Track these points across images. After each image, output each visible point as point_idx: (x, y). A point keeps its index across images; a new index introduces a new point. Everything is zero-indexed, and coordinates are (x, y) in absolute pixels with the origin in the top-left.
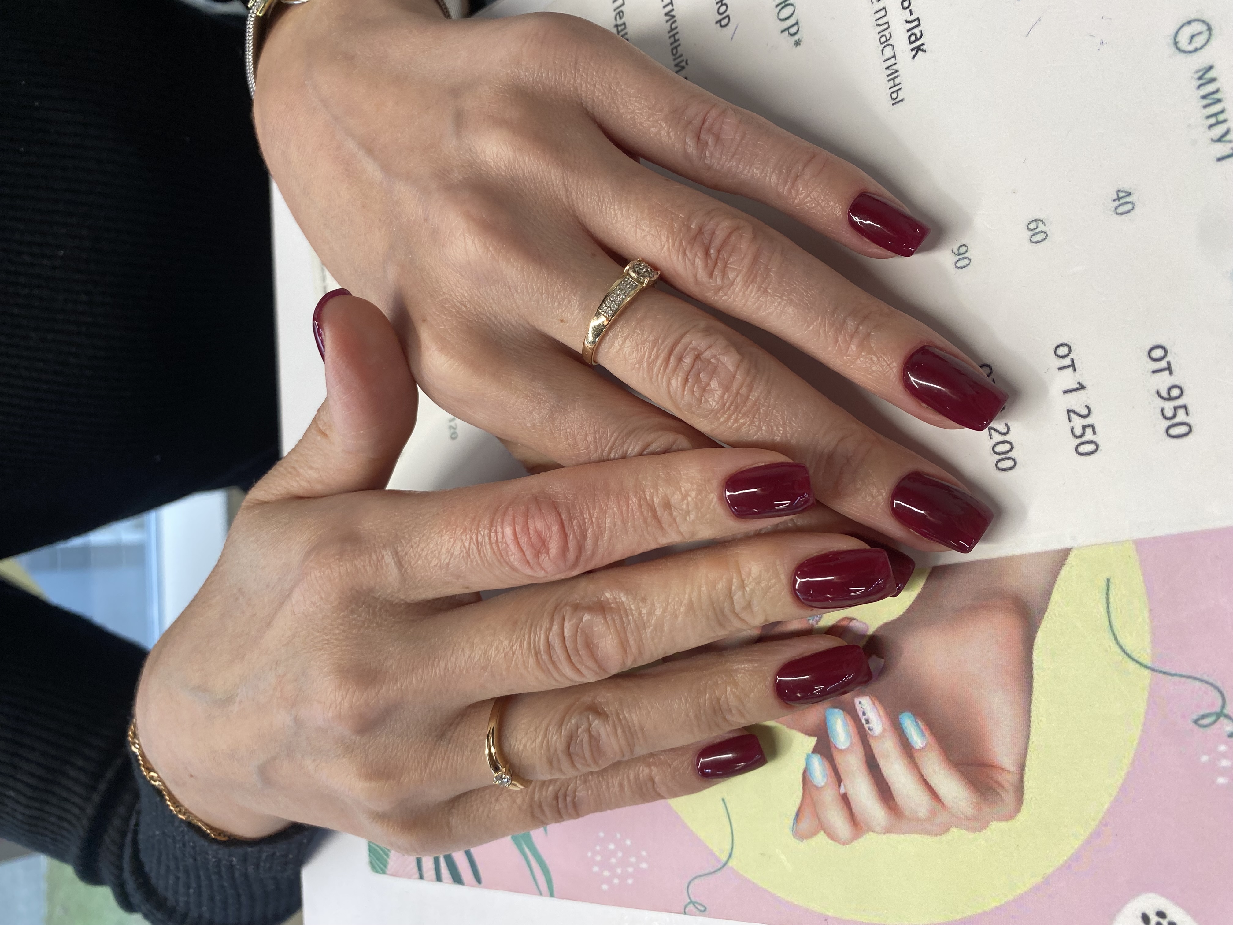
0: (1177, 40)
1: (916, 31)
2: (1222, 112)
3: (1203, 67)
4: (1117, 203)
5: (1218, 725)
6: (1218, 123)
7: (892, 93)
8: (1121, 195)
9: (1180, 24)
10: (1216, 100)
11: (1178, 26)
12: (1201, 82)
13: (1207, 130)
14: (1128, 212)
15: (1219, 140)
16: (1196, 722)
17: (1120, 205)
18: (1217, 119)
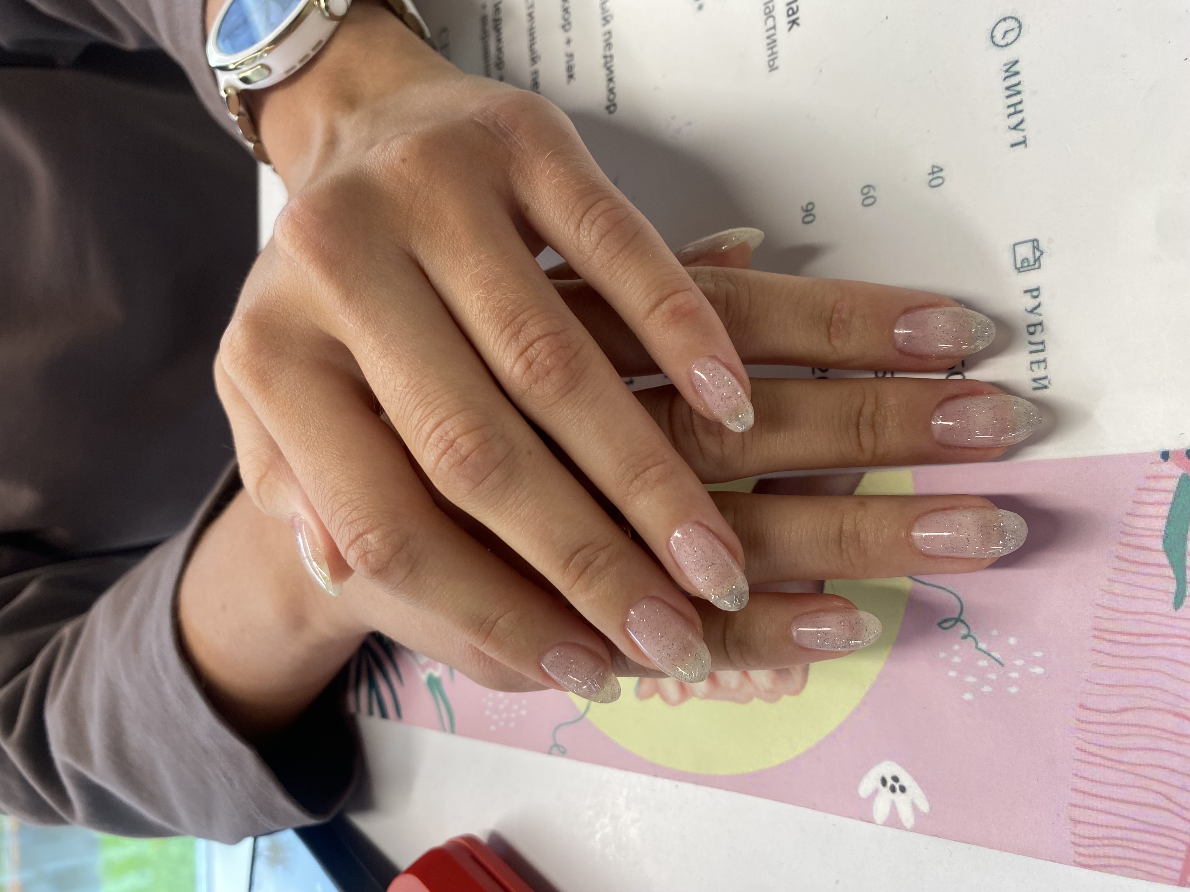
0: (993, 35)
1: (794, 6)
2: (1020, 103)
3: (1010, 61)
4: (931, 177)
5: (954, 628)
6: (1016, 113)
7: (770, 61)
8: (936, 170)
9: (998, 21)
10: (1016, 92)
11: (996, 23)
12: (1007, 74)
13: (1007, 119)
14: (939, 185)
15: (1015, 128)
16: (939, 625)
17: (933, 179)
18: (1015, 109)
